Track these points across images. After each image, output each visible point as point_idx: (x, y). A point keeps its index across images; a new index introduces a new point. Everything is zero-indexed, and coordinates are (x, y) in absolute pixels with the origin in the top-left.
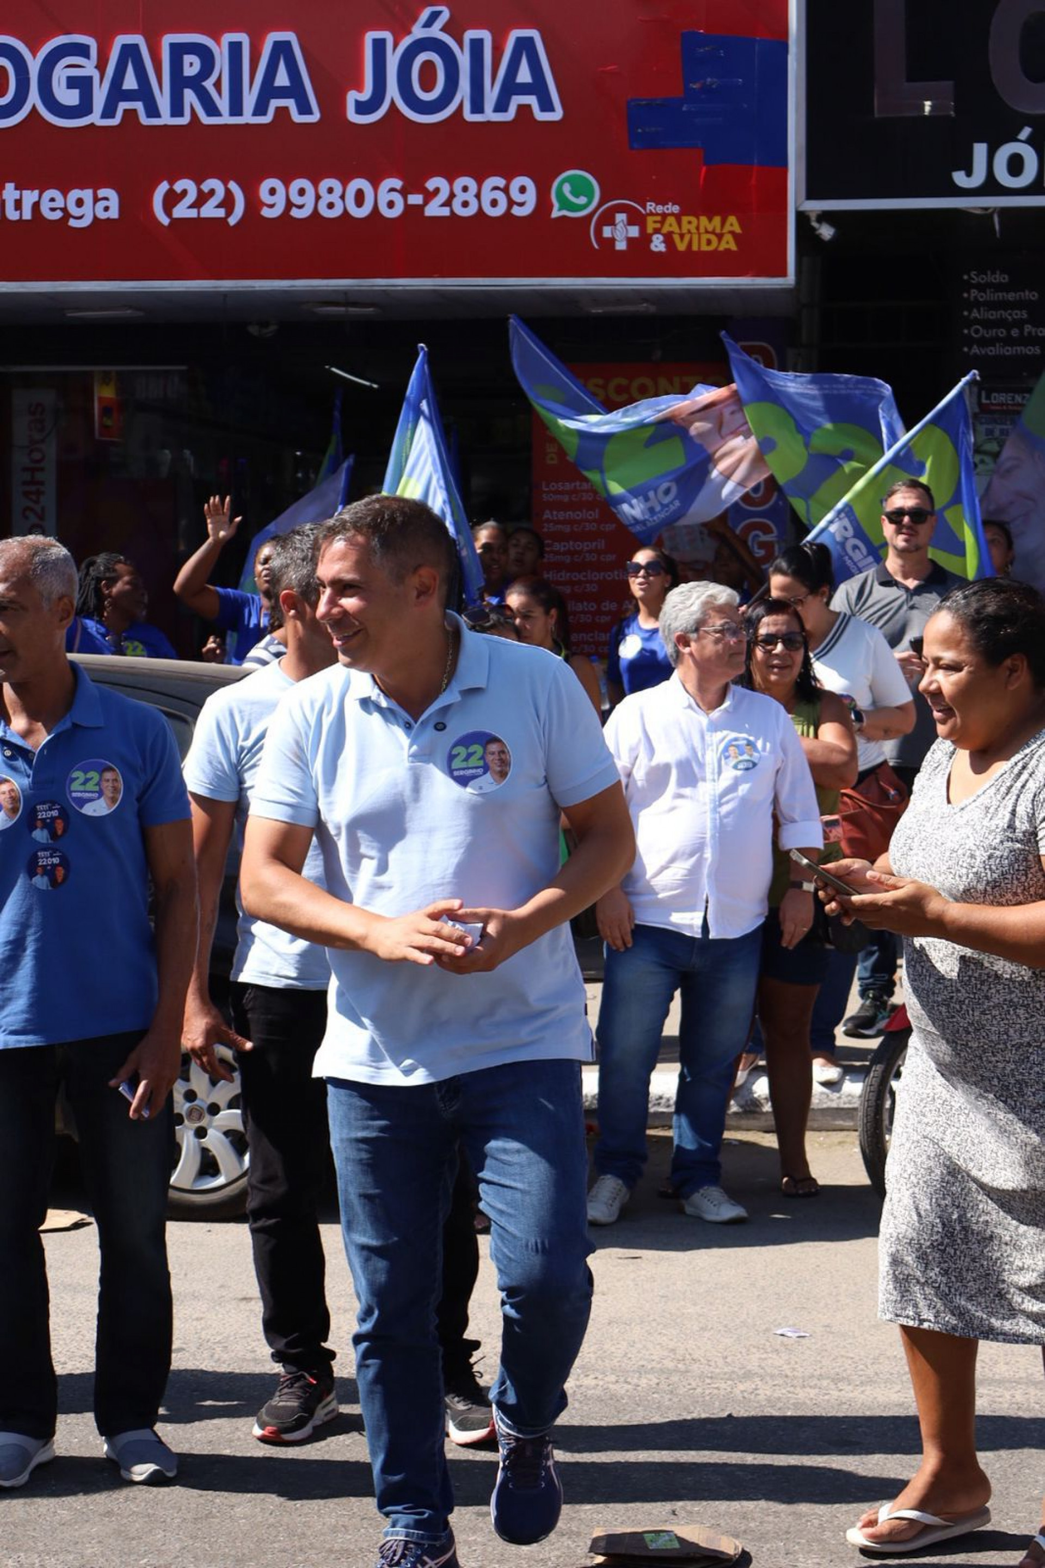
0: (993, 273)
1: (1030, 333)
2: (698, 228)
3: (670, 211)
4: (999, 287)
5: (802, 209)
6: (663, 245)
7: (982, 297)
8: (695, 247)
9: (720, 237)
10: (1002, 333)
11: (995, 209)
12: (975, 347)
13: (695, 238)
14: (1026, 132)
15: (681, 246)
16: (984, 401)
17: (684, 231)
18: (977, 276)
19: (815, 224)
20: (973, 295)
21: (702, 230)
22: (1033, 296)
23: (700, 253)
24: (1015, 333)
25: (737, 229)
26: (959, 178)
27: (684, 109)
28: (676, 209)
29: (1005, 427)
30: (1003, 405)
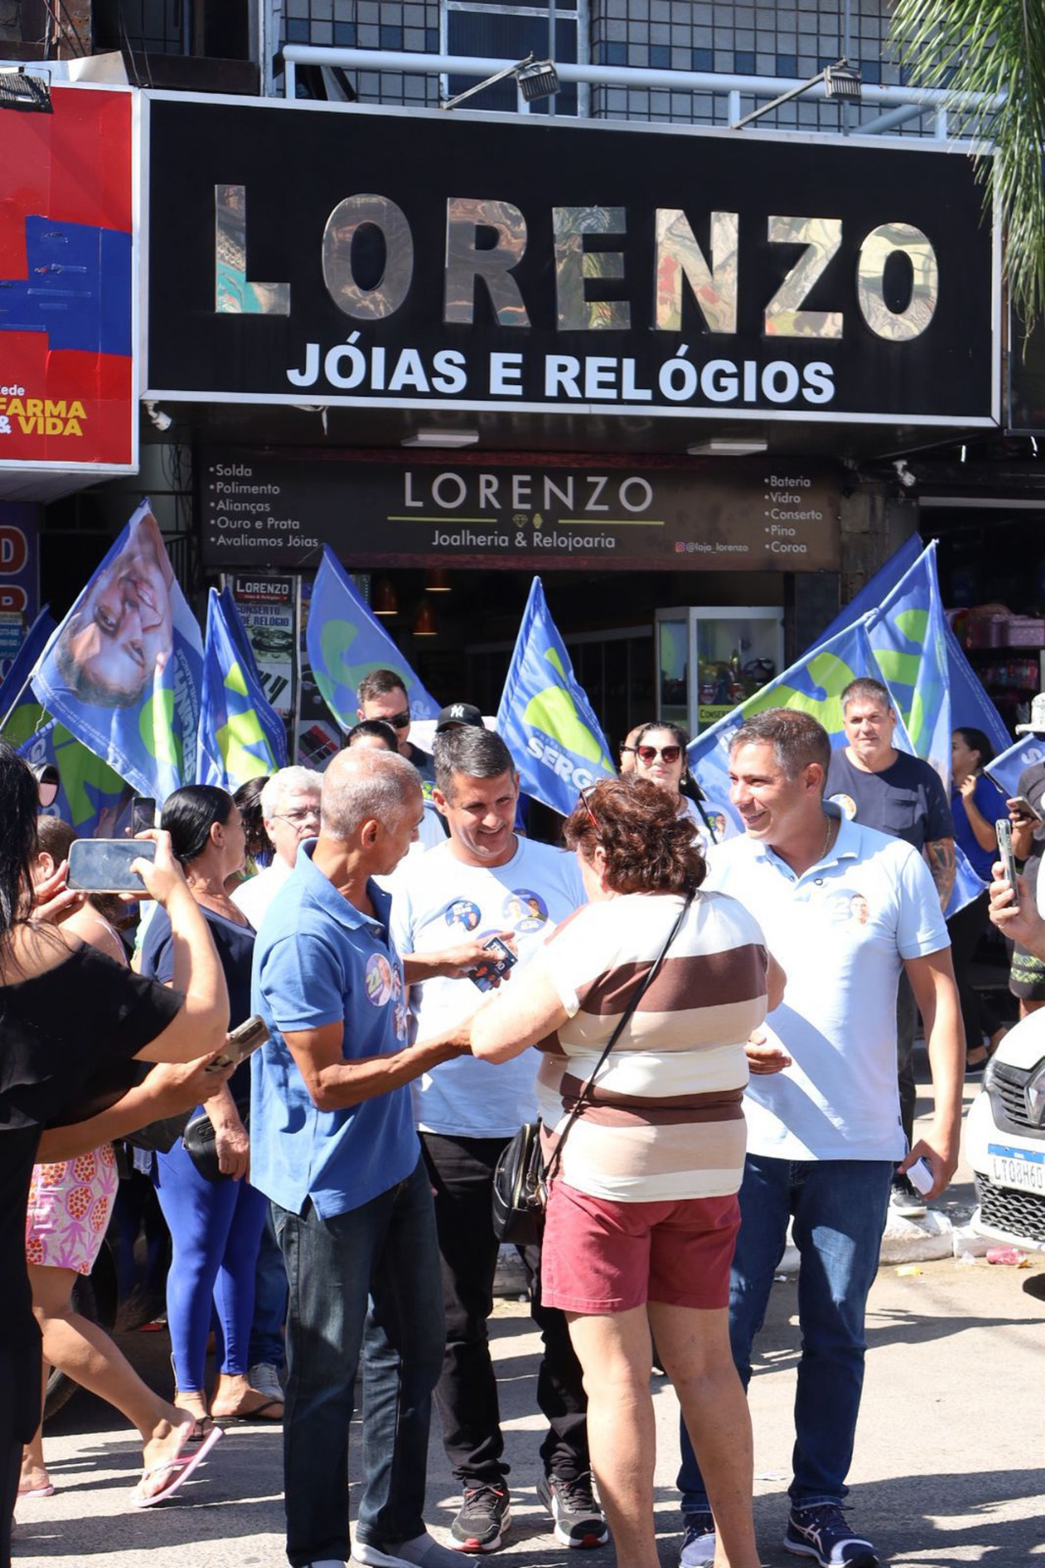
0: (238, 466)
1: (273, 525)
2: (43, 411)
3: (15, 394)
4: (243, 481)
5: (143, 398)
6: (9, 427)
7: (228, 489)
8: (40, 431)
9: (65, 421)
10: (247, 524)
11: (325, 407)
12: (222, 537)
13: (41, 421)
14: (354, 336)
15: (27, 429)
16: (239, 590)
17: (30, 413)
18: (223, 468)
19: (152, 413)
20: (219, 487)
21: (47, 414)
22: (276, 490)
23: (45, 436)
24: (259, 524)
25: (83, 416)
26: (293, 376)
27: (29, 292)
28: (21, 392)
29: (259, 616)
30: (256, 594)
